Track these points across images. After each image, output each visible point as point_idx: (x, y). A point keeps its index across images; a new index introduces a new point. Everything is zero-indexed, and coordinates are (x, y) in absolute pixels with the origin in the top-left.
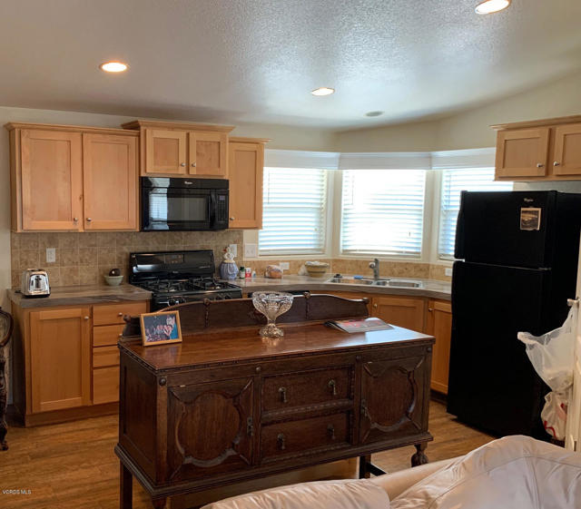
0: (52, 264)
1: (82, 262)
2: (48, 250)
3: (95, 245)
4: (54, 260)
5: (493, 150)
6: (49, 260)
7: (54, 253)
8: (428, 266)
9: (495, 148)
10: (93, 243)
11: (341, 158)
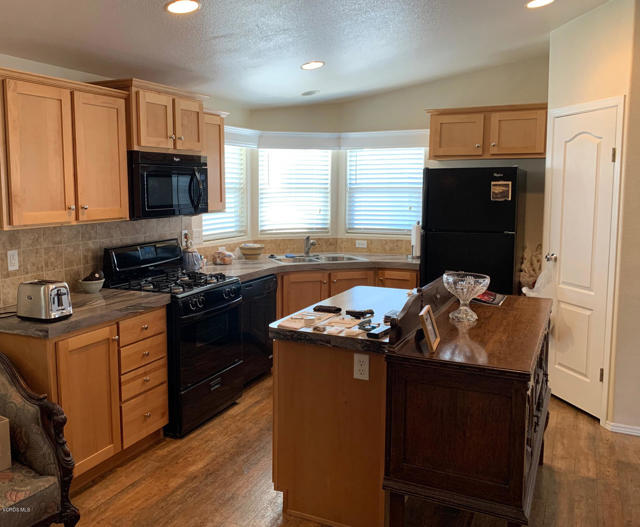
0: (15, 273)
1: (47, 265)
2: (9, 253)
3: (60, 243)
4: (16, 267)
5: (427, 132)
6: (11, 269)
7: (16, 257)
8: (336, 240)
9: (429, 130)
10: (58, 239)
11: (260, 137)
